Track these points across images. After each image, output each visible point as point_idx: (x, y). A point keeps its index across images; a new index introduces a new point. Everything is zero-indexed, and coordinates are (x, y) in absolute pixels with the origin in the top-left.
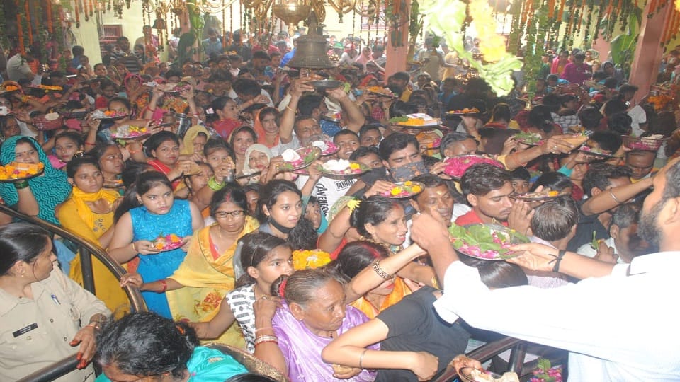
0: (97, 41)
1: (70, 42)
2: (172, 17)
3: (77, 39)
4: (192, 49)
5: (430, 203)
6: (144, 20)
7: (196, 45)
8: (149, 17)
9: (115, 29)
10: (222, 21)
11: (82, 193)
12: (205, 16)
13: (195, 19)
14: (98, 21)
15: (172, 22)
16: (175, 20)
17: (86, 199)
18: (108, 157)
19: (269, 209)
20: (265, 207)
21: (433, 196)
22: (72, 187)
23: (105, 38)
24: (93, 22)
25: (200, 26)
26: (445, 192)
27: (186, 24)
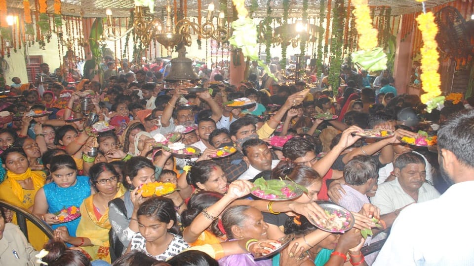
0: (25, 67)
1: (5, 68)
2: (79, 49)
3: (10, 66)
4: (93, 72)
5: (255, 157)
6: (59, 51)
7: (97, 68)
8: (63, 49)
9: (38, 59)
10: (114, 52)
11: (14, 174)
12: (102, 49)
13: (95, 50)
14: (25, 53)
15: (79, 52)
16: (81, 51)
17: (18, 179)
18: (27, 147)
19: (132, 179)
20: (128, 178)
21: (257, 152)
22: (6, 171)
23: (31, 65)
24: (21, 53)
25: (99, 55)
26: (264, 149)
27: (89, 54)
